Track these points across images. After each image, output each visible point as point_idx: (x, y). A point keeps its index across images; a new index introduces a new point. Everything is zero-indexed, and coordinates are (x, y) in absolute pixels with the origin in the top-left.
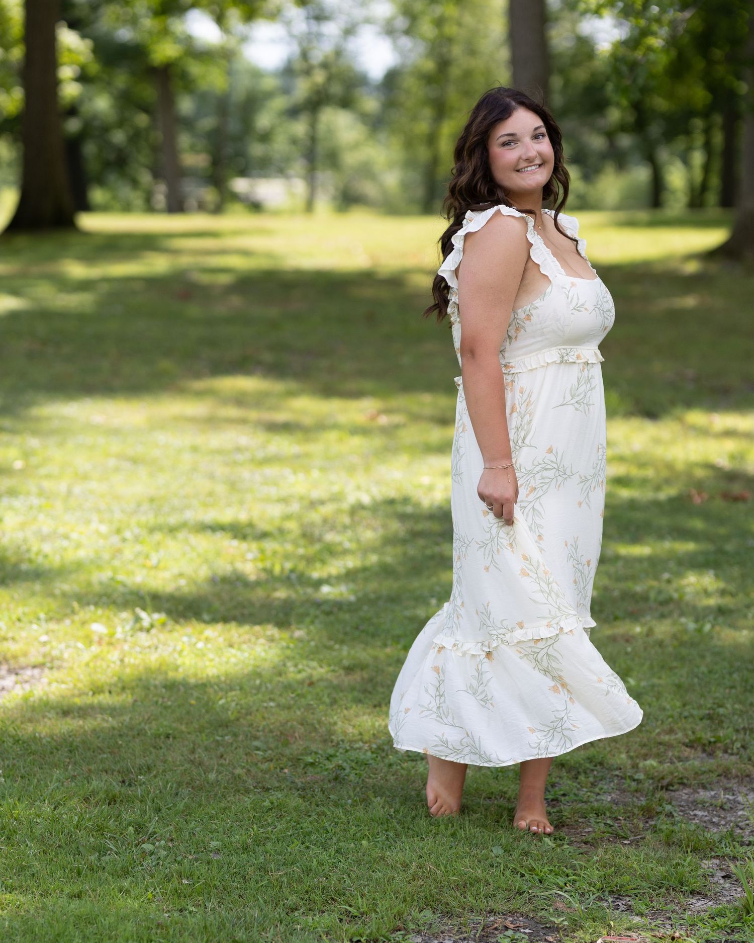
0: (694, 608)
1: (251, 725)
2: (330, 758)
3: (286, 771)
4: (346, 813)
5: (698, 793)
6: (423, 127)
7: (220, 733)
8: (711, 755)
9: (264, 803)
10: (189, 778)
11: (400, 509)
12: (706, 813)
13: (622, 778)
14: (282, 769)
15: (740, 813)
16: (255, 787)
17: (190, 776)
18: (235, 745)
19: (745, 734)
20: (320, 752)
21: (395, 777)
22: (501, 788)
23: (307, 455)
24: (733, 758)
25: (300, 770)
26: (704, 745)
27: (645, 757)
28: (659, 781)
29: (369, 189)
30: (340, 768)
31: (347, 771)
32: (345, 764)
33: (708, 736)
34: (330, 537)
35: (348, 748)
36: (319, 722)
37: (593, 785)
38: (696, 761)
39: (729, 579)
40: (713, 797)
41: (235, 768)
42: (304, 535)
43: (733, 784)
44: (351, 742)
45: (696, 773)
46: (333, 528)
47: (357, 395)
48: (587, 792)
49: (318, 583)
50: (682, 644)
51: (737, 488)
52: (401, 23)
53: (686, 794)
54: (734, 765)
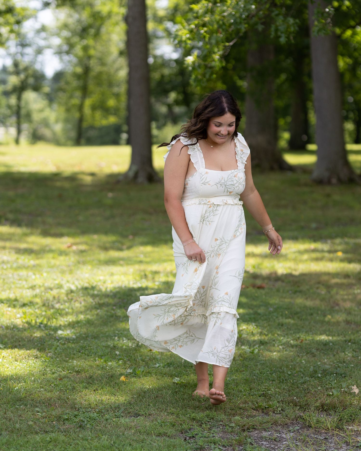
0: (248, 341)
1: (32, 400)
2: (76, 416)
3: (54, 423)
4: (89, 443)
5: (262, 433)
6: (76, 101)
7: (18, 404)
8: (267, 414)
9: (47, 439)
10: (6, 427)
11: (91, 292)
12: (267, 443)
13: (223, 426)
14: (52, 422)
15: (284, 443)
16: (41, 431)
17: (6, 426)
18: (26, 410)
19: (283, 404)
20: (70, 413)
21: (110, 425)
22: (164, 431)
23: (39, 265)
24: (279, 416)
25: (62, 423)
26: (263, 409)
27: (234, 415)
28: (242, 427)
29: (47, 132)
30: (82, 421)
31: (86, 423)
32: (84, 420)
33: (265, 404)
34: (57, 306)
35: (84, 411)
36: (68, 398)
37: (210, 429)
38: (259, 418)
39: (263, 327)
40: (270, 435)
41: (28, 421)
42: (44, 305)
43: (279, 428)
44: (85, 408)
45: (260, 423)
46: (58, 302)
47: (60, 235)
48: (207, 432)
49: (56, 329)
50: (245, 359)
51: (259, 282)
52: (65, 48)
53: (256, 434)
54: (279, 419)
